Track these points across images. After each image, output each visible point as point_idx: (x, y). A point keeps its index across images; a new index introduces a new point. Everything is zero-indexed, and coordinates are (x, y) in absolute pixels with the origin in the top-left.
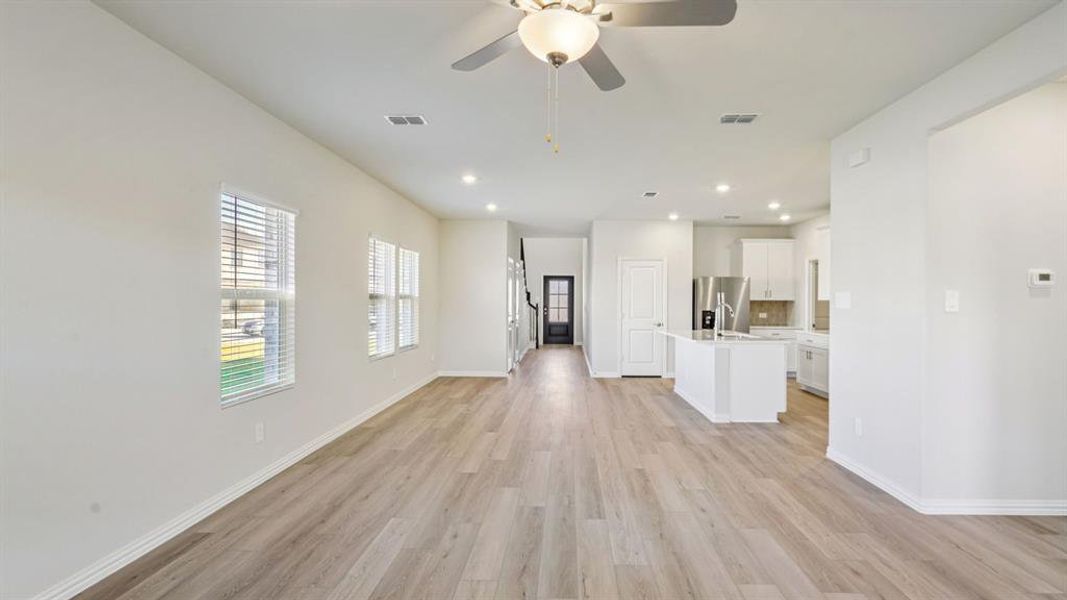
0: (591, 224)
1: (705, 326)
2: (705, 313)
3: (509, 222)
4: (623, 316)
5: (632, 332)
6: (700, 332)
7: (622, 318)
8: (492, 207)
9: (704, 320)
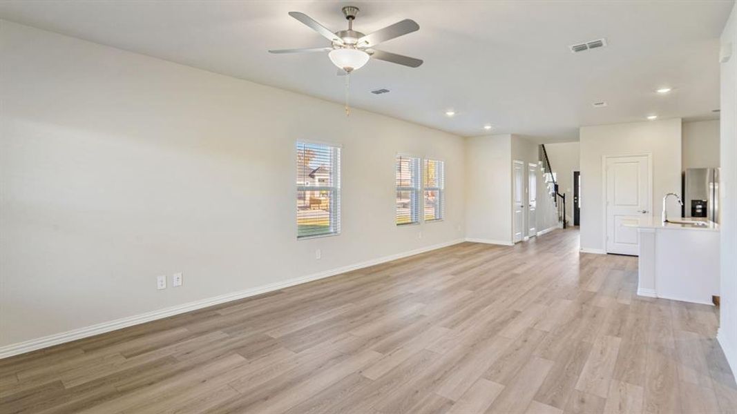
0: (579, 129)
1: (694, 214)
2: (694, 203)
3: (513, 136)
4: (607, 203)
5: (616, 217)
6: (688, 220)
7: (607, 205)
8: (488, 127)
9: (694, 209)
